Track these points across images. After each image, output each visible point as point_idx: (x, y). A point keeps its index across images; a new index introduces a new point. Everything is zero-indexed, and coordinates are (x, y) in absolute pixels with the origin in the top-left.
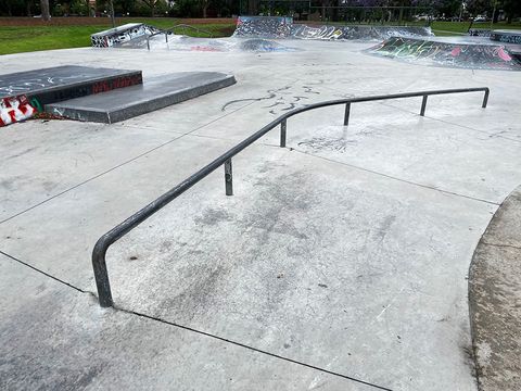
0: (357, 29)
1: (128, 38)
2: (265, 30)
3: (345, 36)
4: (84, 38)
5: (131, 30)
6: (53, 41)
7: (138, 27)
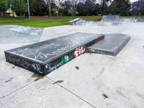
0: (143, 19)
1: (77, 22)
2: (111, 19)
3: (139, 21)
4: (65, 22)
5: (78, 20)
6: (58, 23)
7: (80, 19)
